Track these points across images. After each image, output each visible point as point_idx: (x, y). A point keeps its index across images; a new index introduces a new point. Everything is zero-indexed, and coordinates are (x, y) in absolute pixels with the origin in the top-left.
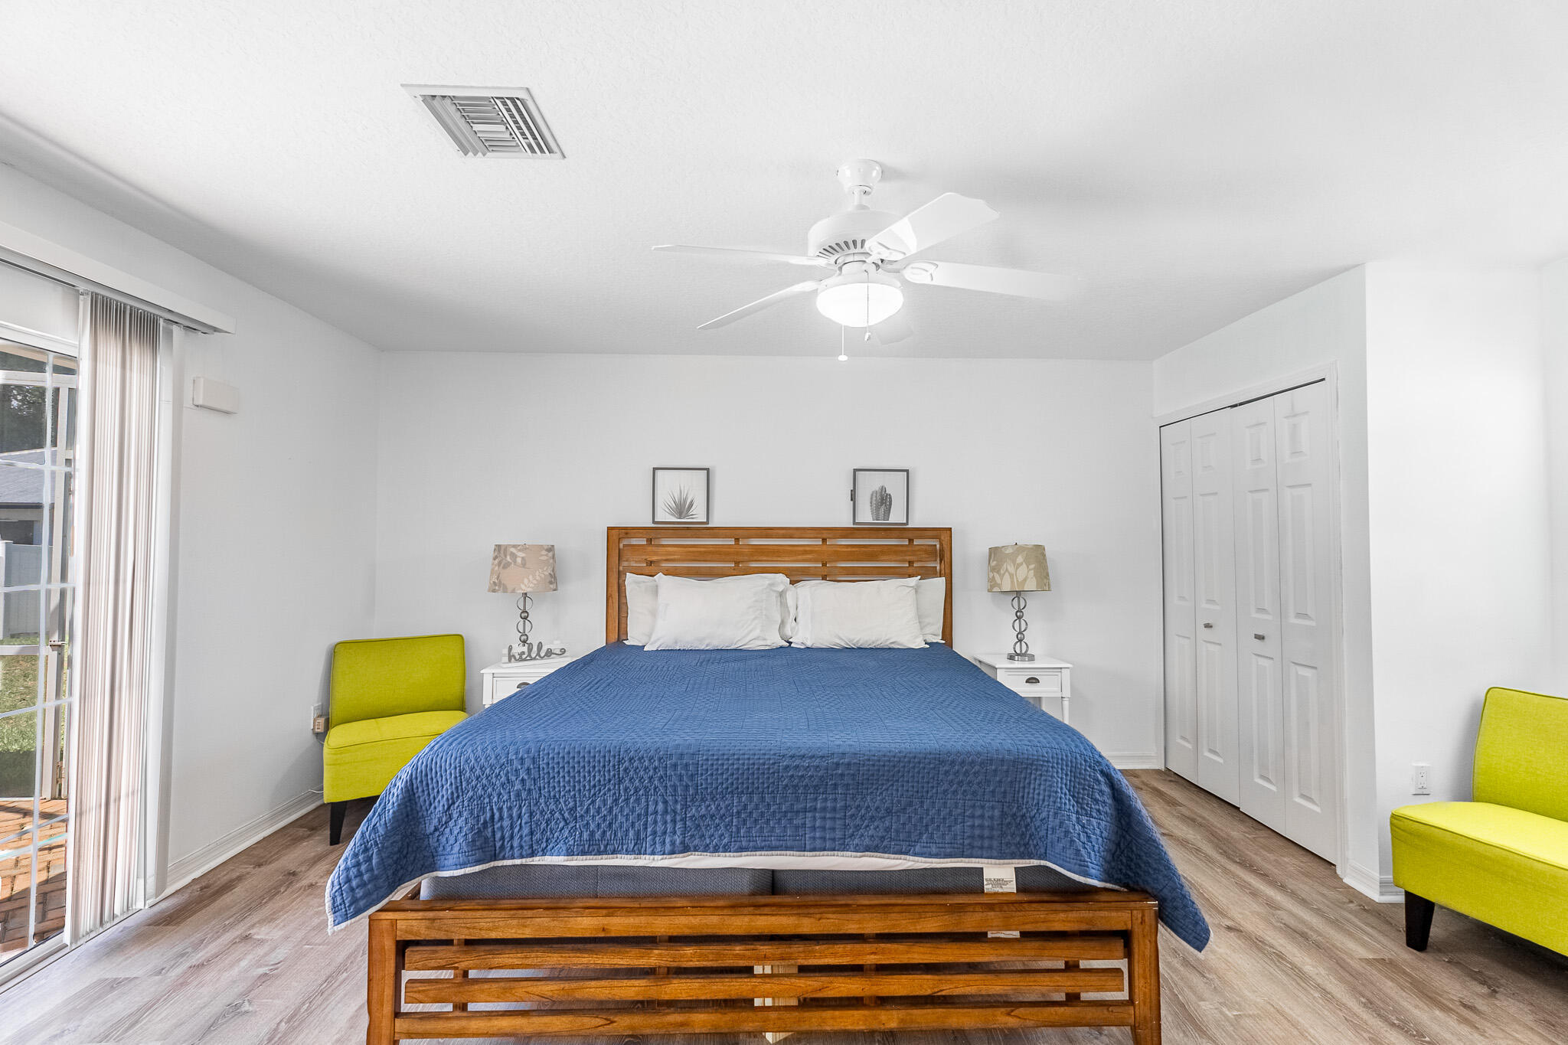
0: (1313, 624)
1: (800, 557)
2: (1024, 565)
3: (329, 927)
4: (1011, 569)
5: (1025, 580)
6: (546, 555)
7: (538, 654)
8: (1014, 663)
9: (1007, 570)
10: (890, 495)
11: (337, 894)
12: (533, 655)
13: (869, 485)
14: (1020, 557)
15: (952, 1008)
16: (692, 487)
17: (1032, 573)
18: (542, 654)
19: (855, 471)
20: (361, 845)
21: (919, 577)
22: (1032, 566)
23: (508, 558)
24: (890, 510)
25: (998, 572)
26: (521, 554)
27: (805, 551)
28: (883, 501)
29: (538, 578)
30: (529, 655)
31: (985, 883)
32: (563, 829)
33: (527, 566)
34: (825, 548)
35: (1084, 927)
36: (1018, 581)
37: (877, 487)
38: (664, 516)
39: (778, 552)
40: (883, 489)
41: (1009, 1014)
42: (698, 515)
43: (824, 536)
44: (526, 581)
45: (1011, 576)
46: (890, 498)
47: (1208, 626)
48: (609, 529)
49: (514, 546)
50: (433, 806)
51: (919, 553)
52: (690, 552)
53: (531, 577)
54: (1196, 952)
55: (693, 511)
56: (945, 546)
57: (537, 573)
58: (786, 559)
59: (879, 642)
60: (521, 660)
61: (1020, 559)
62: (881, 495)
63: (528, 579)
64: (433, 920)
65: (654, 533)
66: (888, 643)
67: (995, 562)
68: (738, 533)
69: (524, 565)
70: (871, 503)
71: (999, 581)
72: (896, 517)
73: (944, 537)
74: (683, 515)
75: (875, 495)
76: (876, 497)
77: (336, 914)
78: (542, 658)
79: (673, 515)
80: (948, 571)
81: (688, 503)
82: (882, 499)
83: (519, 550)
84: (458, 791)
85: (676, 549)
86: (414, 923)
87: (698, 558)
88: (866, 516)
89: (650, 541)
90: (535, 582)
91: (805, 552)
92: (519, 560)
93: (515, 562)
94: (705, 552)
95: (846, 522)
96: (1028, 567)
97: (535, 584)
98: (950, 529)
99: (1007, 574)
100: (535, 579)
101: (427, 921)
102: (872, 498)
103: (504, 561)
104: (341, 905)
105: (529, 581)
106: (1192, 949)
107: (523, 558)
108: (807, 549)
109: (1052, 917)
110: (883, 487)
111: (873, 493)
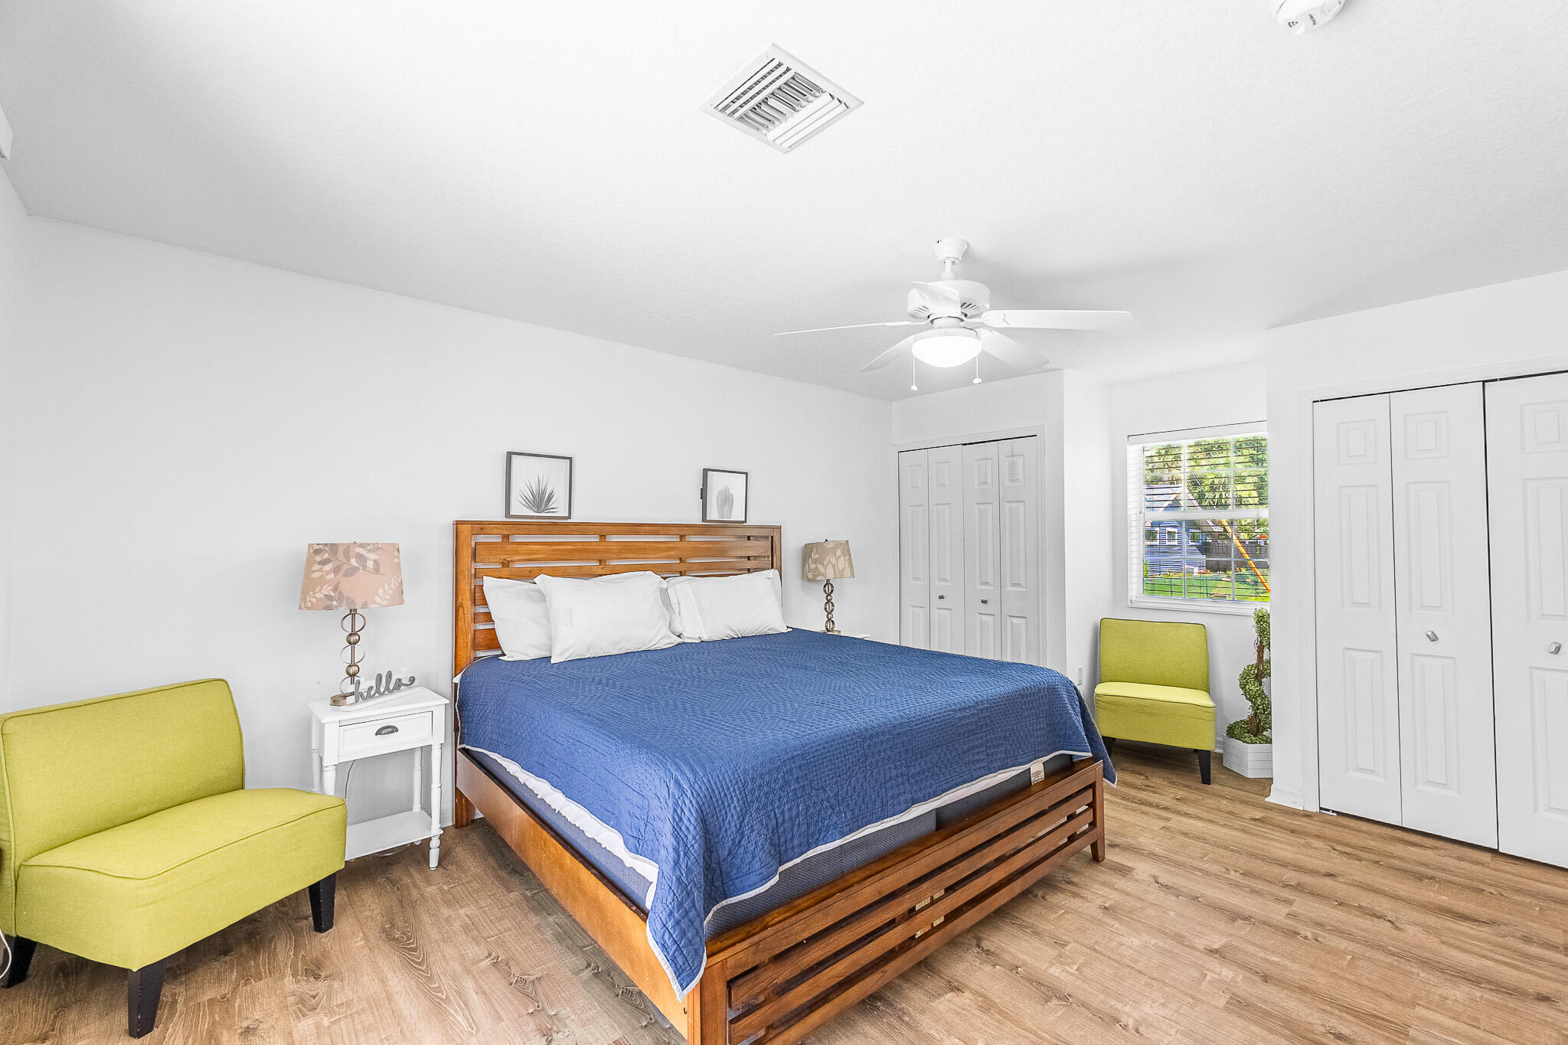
0: (1024, 590)
1: (664, 554)
2: (842, 557)
3: (678, 995)
4: (833, 561)
6: (398, 557)
7: (387, 688)
9: (830, 561)
10: (732, 495)
11: (677, 953)
12: (382, 690)
13: (716, 484)
16: (553, 477)
18: (391, 687)
19: (706, 471)
20: (682, 892)
23: (353, 562)
24: (732, 509)
25: (822, 563)
26: (372, 556)
27: (669, 548)
28: (726, 499)
30: (378, 691)
31: (1032, 777)
32: (830, 815)
33: (382, 571)
34: (684, 544)
36: (839, 570)
37: (724, 487)
38: (519, 509)
39: (645, 549)
40: (726, 491)
42: (559, 508)
43: (682, 533)
44: (381, 591)
45: (833, 566)
46: (733, 498)
47: (941, 597)
48: (458, 523)
49: (362, 546)
50: (723, 829)
52: (557, 550)
53: (386, 586)
54: (1112, 784)
55: (552, 505)
56: (776, 542)
57: (393, 581)
58: (652, 556)
60: (369, 697)
62: (725, 495)
63: (383, 589)
64: (757, 944)
65: (511, 527)
67: (817, 555)
68: (603, 530)
69: (377, 570)
70: (717, 502)
71: (823, 571)
72: (737, 515)
73: (776, 535)
74: (541, 510)
75: (720, 494)
76: (721, 496)
77: (682, 976)
78: (392, 691)
79: (530, 508)
80: (779, 564)
81: (547, 496)
83: (369, 551)
84: (746, 805)
85: (541, 547)
86: (741, 955)
87: (565, 557)
88: (714, 513)
89: (506, 537)
91: (667, 549)
92: (370, 564)
93: (365, 567)
94: (573, 550)
95: (696, 519)
97: (391, 595)
98: (778, 527)
99: (830, 564)
100: (391, 589)
101: (754, 947)
102: (718, 497)
103: (345, 568)
104: (684, 964)
105: (384, 591)
106: (1110, 783)
107: (375, 561)
108: (671, 545)
110: (727, 487)
111: (719, 492)
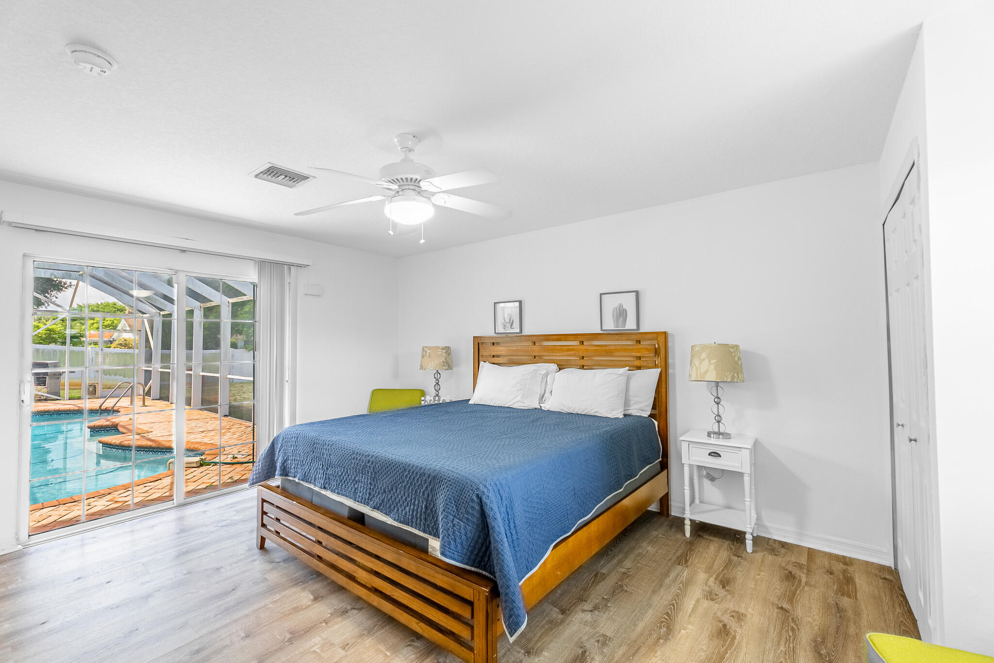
1: (566, 353)
2: (707, 361)
4: (698, 364)
5: (706, 372)
6: (441, 352)
8: (711, 440)
10: (625, 309)
13: (611, 303)
14: (704, 354)
15: (397, 608)
17: (713, 366)
19: (601, 294)
21: (627, 368)
22: (713, 361)
23: (424, 353)
24: (626, 320)
26: (428, 351)
28: (621, 314)
29: (436, 363)
31: (429, 547)
34: (582, 347)
35: (450, 589)
36: (700, 372)
37: (616, 305)
38: (500, 329)
39: (553, 349)
40: (621, 306)
41: (417, 624)
42: (516, 328)
43: (581, 339)
44: (430, 364)
46: (626, 312)
48: (475, 337)
51: (642, 350)
52: (509, 350)
53: (432, 363)
55: (514, 326)
56: (661, 345)
57: (436, 361)
58: (558, 354)
59: (587, 411)
61: (703, 356)
62: (620, 310)
66: (593, 412)
68: (533, 339)
69: (429, 356)
70: (613, 316)
72: (631, 324)
73: (661, 339)
75: (615, 310)
76: (617, 312)
79: (505, 329)
80: (663, 364)
82: (620, 313)
83: (428, 349)
87: (513, 353)
88: (610, 325)
90: (434, 365)
91: (569, 350)
92: (428, 354)
95: (598, 331)
96: (709, 362)
98: (665, 333)
102: (613, 313)
103: (423, 355)
108: (570, 348)
109: (437, 575)
110: (620, 304)
111: (614, 308)
